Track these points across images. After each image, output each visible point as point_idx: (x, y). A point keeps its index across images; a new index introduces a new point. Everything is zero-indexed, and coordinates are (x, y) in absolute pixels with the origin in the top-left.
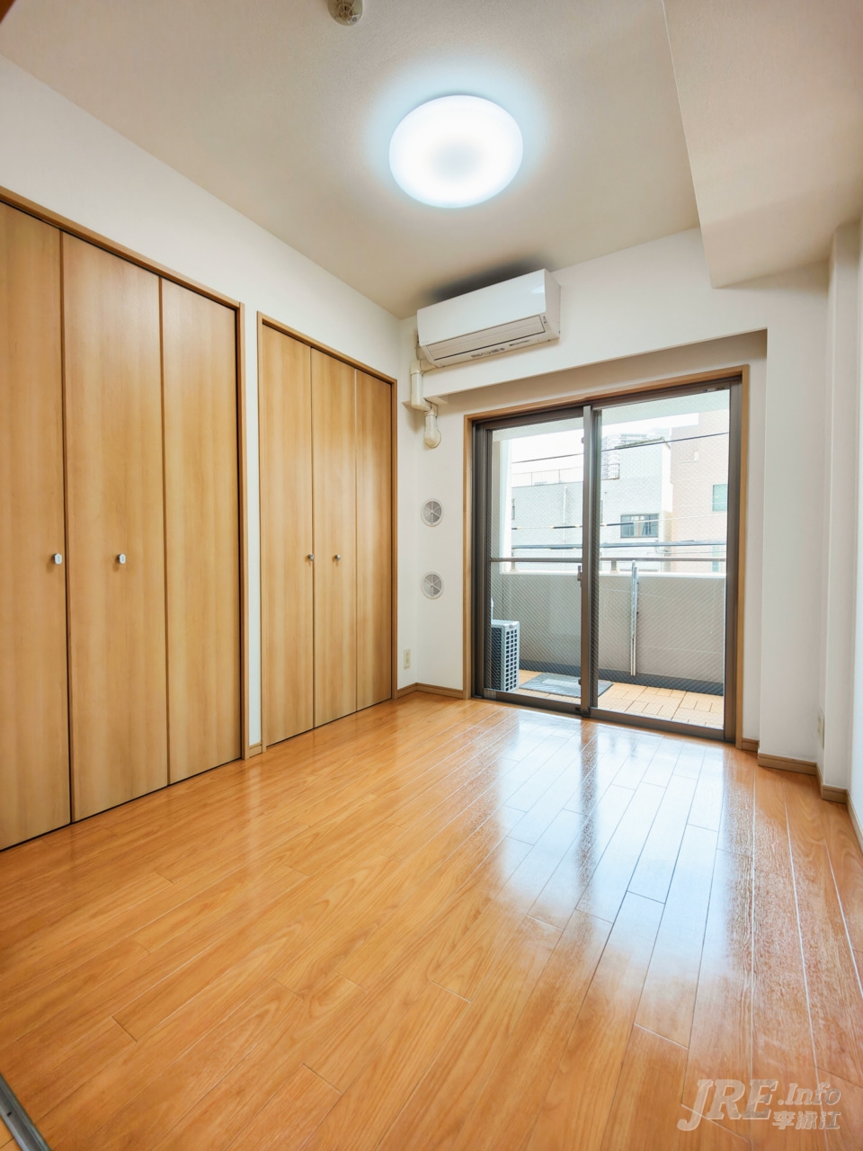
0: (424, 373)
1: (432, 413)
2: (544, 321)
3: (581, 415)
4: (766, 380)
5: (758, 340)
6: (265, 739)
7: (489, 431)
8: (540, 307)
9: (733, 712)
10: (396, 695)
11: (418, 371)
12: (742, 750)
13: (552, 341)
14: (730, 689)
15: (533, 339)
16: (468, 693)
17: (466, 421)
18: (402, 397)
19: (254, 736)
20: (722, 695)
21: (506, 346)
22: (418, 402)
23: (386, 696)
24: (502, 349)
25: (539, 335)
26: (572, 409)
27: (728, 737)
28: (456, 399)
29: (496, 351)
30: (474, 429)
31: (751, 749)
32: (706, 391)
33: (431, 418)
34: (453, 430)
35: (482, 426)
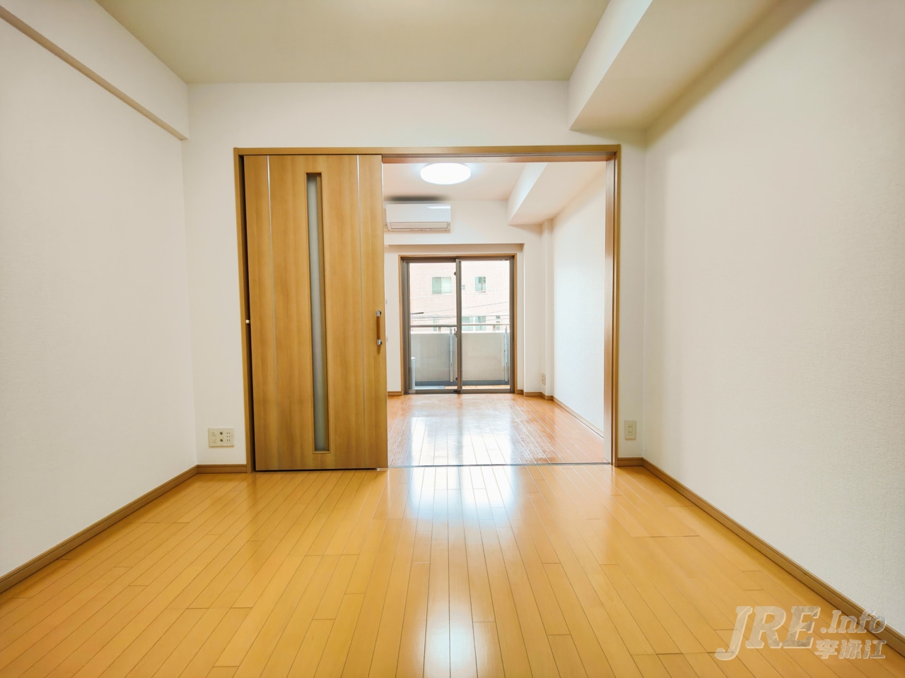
2: (449, 224)
3: (455, 261)
4: (522, 260)
5: (520, 247)
7: (408, 263)
8: (449, 220)
9: (513, 385)
12: (518, 394)
13: (448, 232)
14: (513, 380)
15: (441, 229)
16: (403, 393)
17: (400, 257)
20: (509, 384)
21: (428, 230)
24: (425, 230)
25: (446, 229)
26: (451, 259)
27: (512, 391)
29: (422, 230)
30: (403, 261)
31: (521, 393)
32: (501, 260)
35: (406, 260)
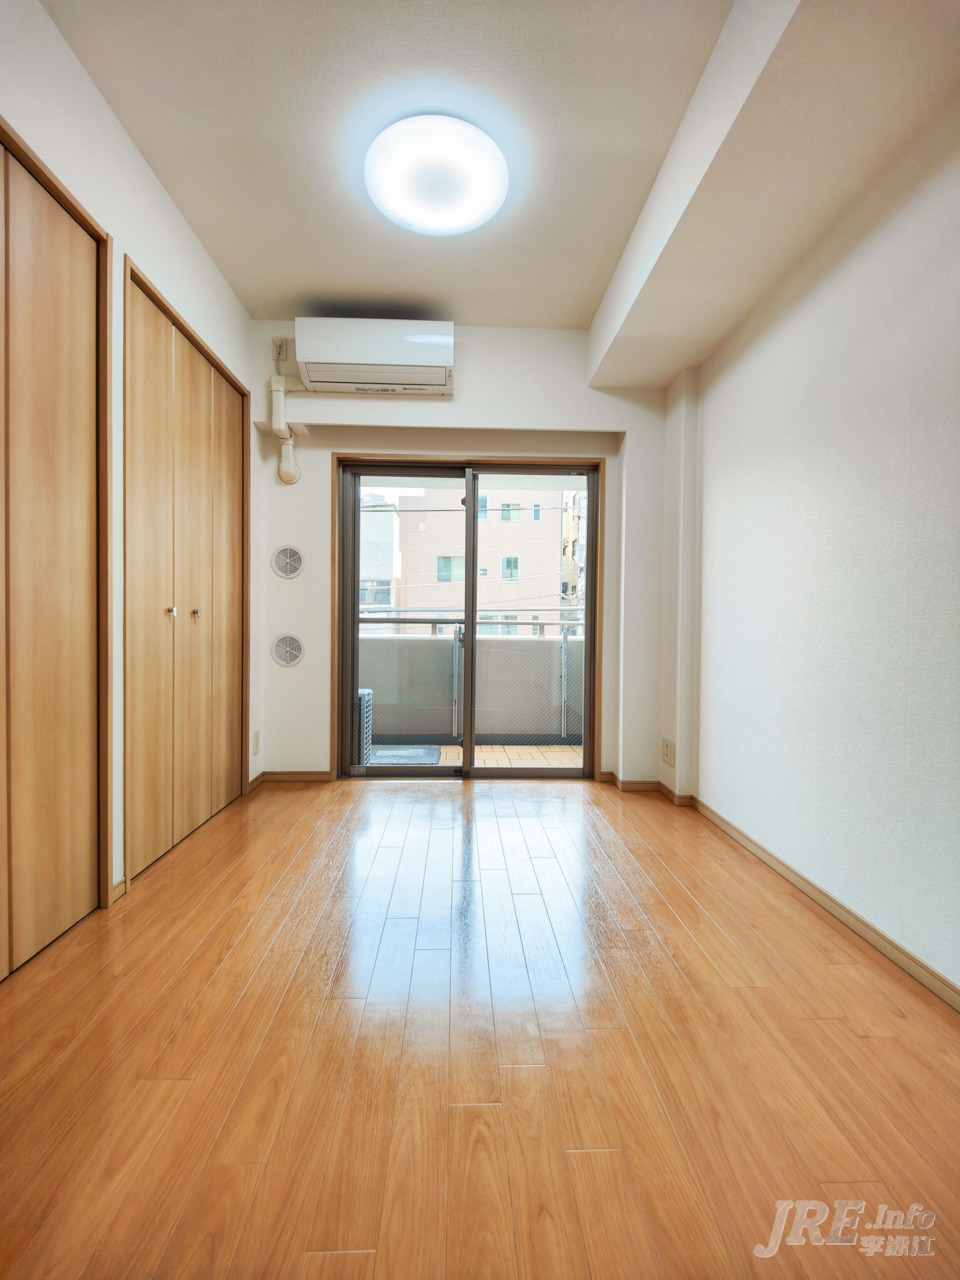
0: (288, 392)
1: (291, 442)
2: (449, 374)
3: (463, 475)
4: (625, 475)
5: (614, 440)
6: (128, 872)
8: (447, 360)
9: (591, 756)
10: (247, 790)
11: (282, 389)
12: (602, 782)
13: (446, 396)
14: (588, 736)
15: (430, 389)
16: (335, 774)
17: (335, 460)
18: (257, 414)
19: (116, 873)
20: (580, 744)
21: (399, 389)
22: (280, 425)
23: (237, 793)
24: (393, 390)
25: (436, 386)
26: (454, 469)
27: (589, 773)
28: (321, 433)
29: (386, 390)
30: (341, 470)
31: (610, 780)
32: (569, 474)
33: (288, 448)
34: (316, 467)
35: (351, 468)
